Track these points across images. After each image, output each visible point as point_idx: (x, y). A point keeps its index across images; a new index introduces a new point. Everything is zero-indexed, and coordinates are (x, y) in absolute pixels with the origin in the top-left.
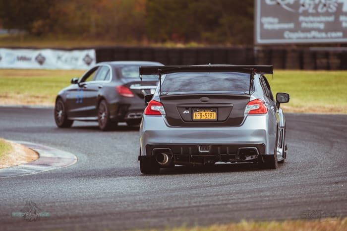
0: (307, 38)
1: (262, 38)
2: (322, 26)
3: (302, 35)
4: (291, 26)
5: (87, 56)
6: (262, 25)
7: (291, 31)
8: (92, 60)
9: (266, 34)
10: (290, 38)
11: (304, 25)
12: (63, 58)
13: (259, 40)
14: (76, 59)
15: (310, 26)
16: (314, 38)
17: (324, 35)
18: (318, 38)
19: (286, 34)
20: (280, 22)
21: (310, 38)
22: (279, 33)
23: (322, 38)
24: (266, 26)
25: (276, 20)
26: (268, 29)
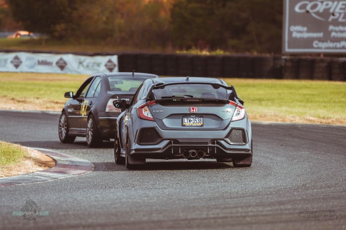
0: (336, 48)
1: (289, 47)
3: (331, 45)
4: (321, 35)
5: (110, 61)
6: (290, 33)
7: (320, 40)
8: (115, 65)
9: (294, 42)
10: (318, 48)
11: (333, 34)
12: (85, 64)
13: (287, 50)
14: (99, 65)
15: (339, 35)
16: (343, 48)
20: (308, 32)
21: (339, 48)
22: (308, 42)
24: (295, 35)
25: (305, 29)
26: (296, 38)
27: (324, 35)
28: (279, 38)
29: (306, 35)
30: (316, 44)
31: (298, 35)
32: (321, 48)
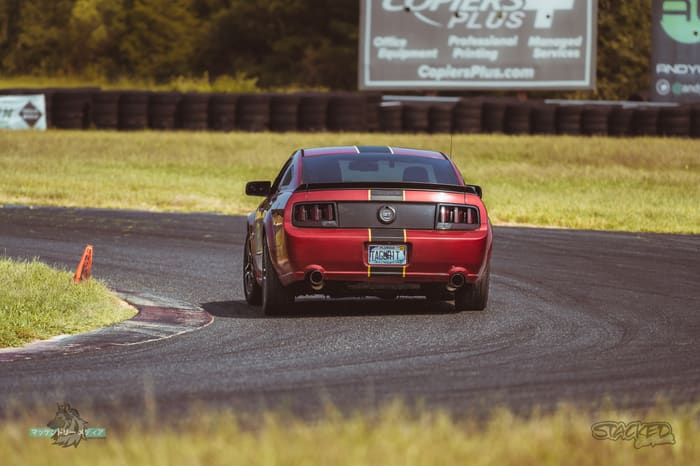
0: (462, 79)
1: (372, 78)
2: (493, 56)
3: (453, 72)
4: (433, 54)
5: (29, 106)
6: (374, 50)
7: (433, 64)
8: (40, 114)
9: (383, 68)
10: (429, 79)
11: (457, 53)
13: (368, 82)
14: (8, 113)
15: (469, 54)
16: (477, 78)
17: (496, 73)
18: (485, 80)
19: (422, 71)
20: (408, 48)
21: (469, 80)
22: (409, 69)
23: (493, 79)
24: (382, 54)
25: (403, 42)
26: (384, 61)
27: (439, 55)
28: (354, 59)
29: (405, 55)
30: (425, 71)
31: (389, 55)
32: (433, 79)
